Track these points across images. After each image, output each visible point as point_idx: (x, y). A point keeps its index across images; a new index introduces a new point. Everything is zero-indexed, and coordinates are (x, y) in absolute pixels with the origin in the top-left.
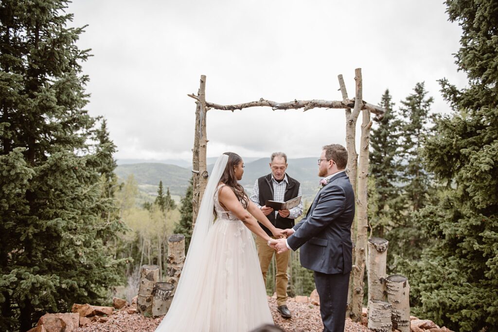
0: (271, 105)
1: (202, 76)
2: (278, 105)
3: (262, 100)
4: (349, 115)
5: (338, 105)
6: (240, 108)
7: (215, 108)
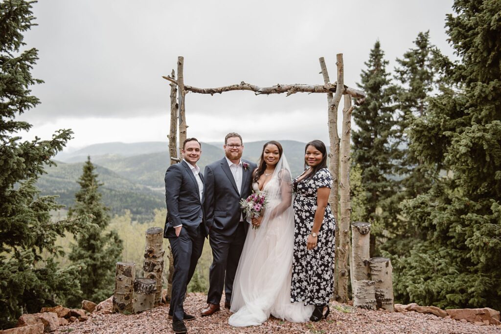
0: (253, 89)
1: (179, 57)
2: (261, 90)
3: (243, 83)
4: (331, 99)
5: (320, 90)
6: (220, 92)
7: (193, 92)
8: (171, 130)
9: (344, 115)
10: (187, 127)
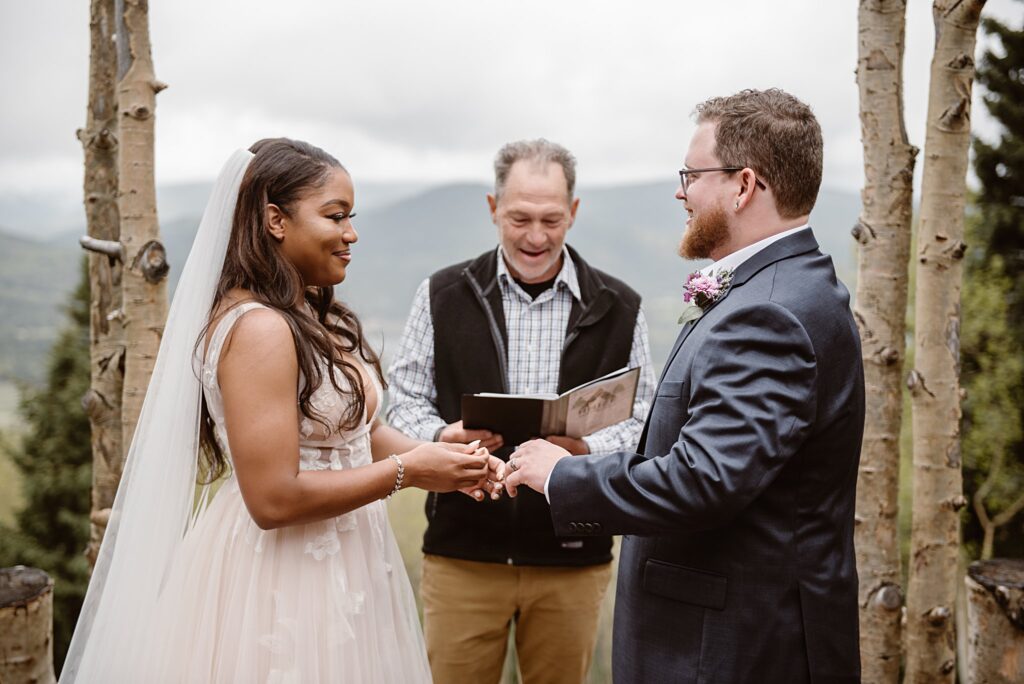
8: (91, 106)
9: (937, 25)
10: (157, 89)
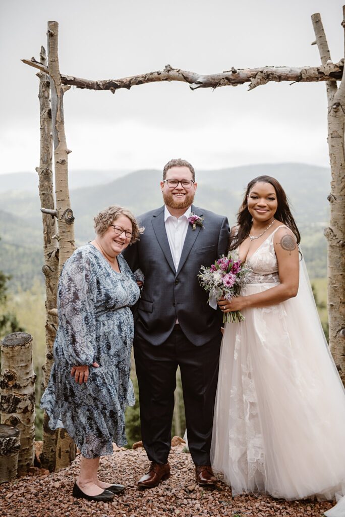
0: (186, 79)
1: (50, 22)
2: (200, 80)
3: (169, 69)
4: (333, 92)
5: (313, 75)
6: (128, 86)
7: (78, 87)
8: (41, 159)
10: (68, 152)
